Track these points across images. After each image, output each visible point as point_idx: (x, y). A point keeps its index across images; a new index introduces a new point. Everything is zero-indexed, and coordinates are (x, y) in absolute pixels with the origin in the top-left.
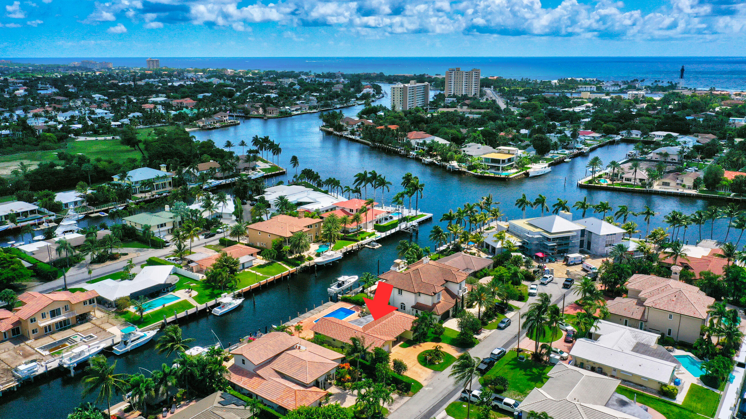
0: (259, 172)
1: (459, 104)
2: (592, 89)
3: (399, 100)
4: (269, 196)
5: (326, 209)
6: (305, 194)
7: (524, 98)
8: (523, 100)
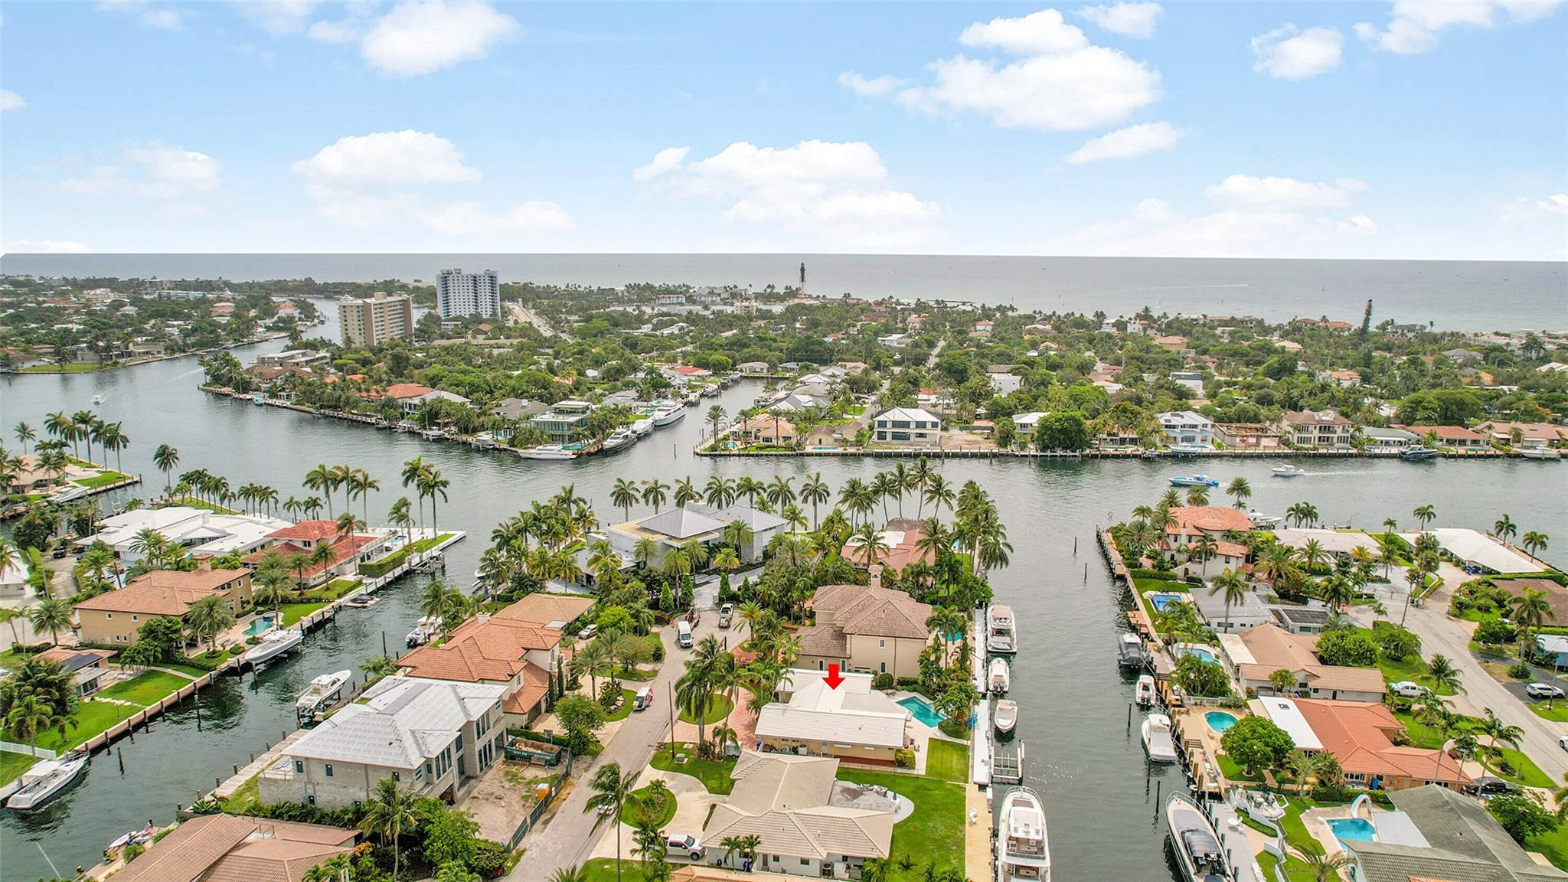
0: (74, 487)
1: (470, 332)
2: (680, 300)
3: (356, 327)
4: (112, 535)
5: (250, 547)
6: (200, 522)
7: (577, 318)
8: (578, 321)
